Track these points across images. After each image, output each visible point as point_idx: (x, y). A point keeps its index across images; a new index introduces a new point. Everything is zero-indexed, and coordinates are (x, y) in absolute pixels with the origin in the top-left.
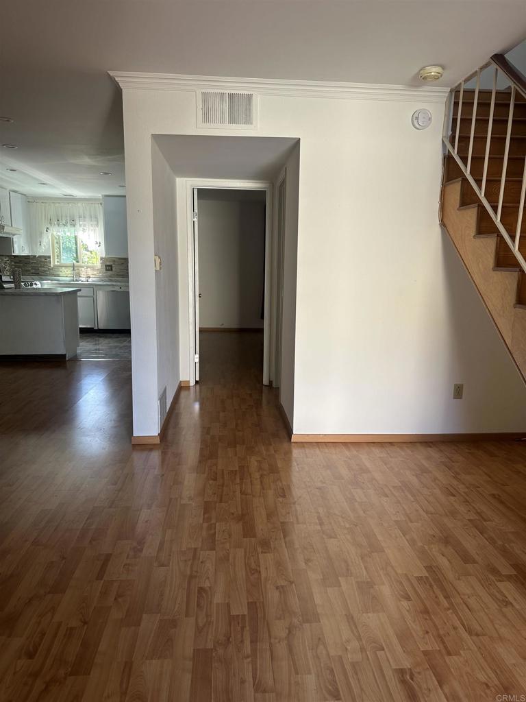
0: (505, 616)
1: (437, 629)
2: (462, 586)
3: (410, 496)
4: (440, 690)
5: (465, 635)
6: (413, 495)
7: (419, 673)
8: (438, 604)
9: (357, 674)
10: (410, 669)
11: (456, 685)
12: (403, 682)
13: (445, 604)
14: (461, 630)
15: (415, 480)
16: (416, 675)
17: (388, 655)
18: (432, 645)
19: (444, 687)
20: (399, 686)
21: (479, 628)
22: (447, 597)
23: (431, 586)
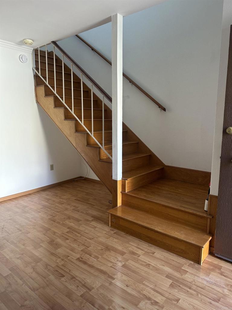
0: (97, 231)
1: (81, 243)
2: (81, 228)
3: (48, 209)
4: (91, 257)
5: (90, 241)
6: (50, 209)
7: (83, 256)
8: (77, 236)
9: (65, 267)
10: (80, 257)
11: (94, 254)
12: (80, 261)
13: (79, 235)
14: (88, 240)
15: (47, 204)
16: (83, 257)
17: (72, 257)
18: (82, 248)
19: (92, 256)
20: (80, 263)
21: (92, 237)
22: (79, 233)
23: (72, 232)
